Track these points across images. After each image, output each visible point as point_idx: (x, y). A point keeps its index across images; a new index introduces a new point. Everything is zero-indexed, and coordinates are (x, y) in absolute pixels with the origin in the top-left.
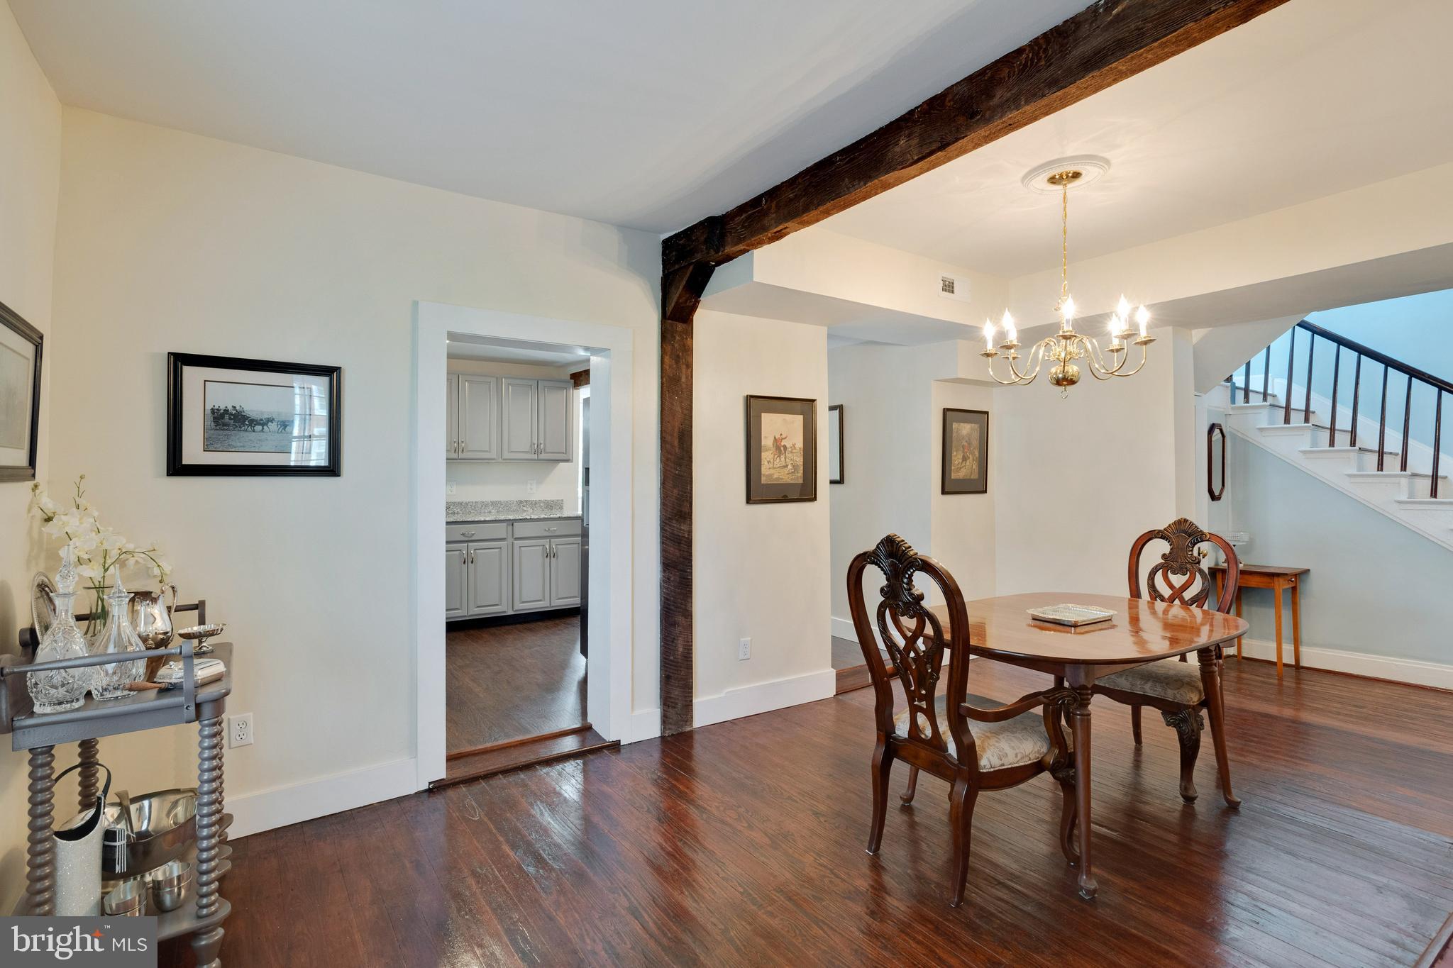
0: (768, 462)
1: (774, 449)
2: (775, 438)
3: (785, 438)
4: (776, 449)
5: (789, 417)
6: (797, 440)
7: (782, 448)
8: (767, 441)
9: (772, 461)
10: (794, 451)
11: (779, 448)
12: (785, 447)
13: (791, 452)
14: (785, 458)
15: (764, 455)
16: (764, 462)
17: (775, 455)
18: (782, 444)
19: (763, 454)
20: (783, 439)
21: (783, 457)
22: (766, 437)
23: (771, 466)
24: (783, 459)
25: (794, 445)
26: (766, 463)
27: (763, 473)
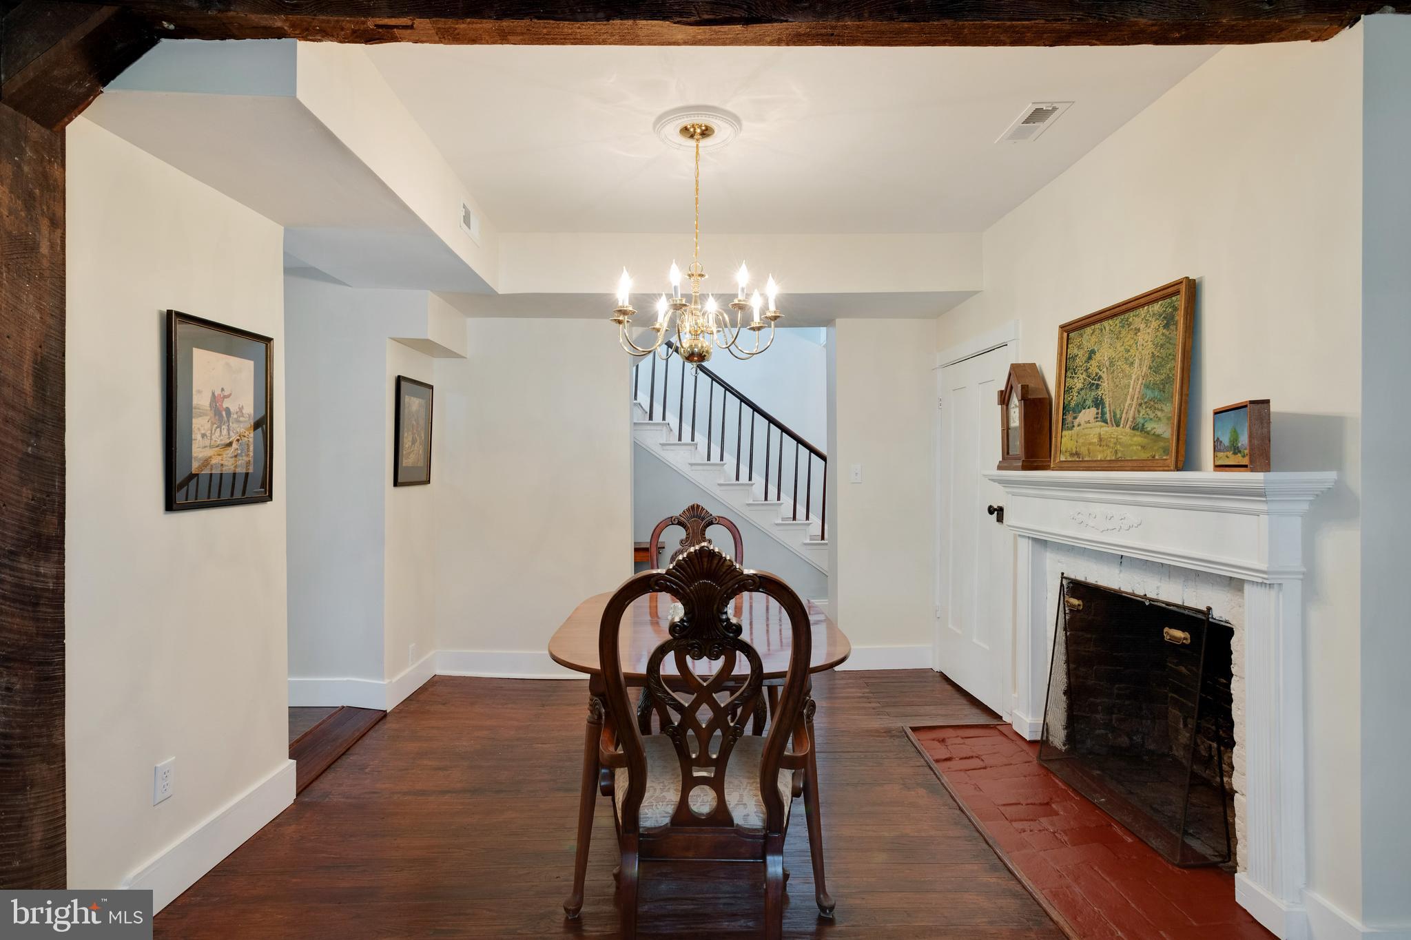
0: (203, 436)
1: (211, 414)
2: (213, 394)
3: (228, 396)
4: (215, 415)
5: (234, 361)
6: (245, 403)
7: (224, 413)
8: (201, 399)
9: (208, 433)
10: (241, 419)
11: (220, 414)
12: (228, 411)
13: (238, 421)
14: (228, 430)
15: (197, 423)
16: (197, 436)
17: (213, 424)
18: (224, 407)
19: (194, 421)
20: (225, 397)
21: (224, 427)
22: (199, 392)
23: (207, 442)
24: (225, 432)
25: (241, 409)
26: (199, 437)
27: (194, 455)
